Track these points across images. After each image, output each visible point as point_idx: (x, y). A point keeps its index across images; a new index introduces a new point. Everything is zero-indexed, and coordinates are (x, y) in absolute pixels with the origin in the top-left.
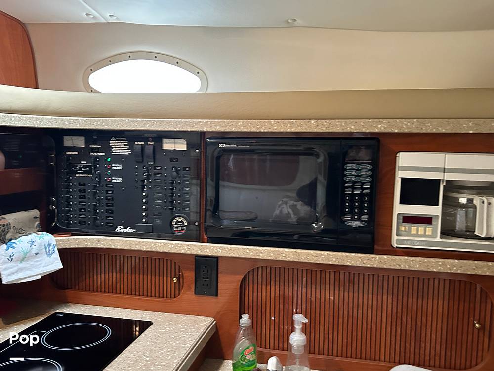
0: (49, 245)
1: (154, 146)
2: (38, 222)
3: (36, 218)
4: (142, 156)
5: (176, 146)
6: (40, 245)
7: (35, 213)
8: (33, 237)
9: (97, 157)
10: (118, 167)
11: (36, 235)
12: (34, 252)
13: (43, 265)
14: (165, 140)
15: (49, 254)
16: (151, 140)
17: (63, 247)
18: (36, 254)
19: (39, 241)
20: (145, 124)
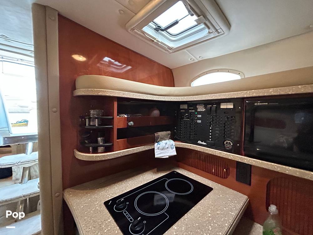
0: (172, 145)
1: (216, 107)
2: (170, 136)
3: (169, 134)
4: (210, 111)
5: (228, 106)
6: (169, 144)
7: (169, 132)
8: (167, 141)
9: (192, 112)
10: (200, 116)
11: (168, 141)
12: (167, 147)
13: (169, 152)
14: (222, 104)
15: (172, 148)
16: (215, 104)
17: (177, 146)
18: (167, 148)
19: (169, 143)
20: (212, 97)
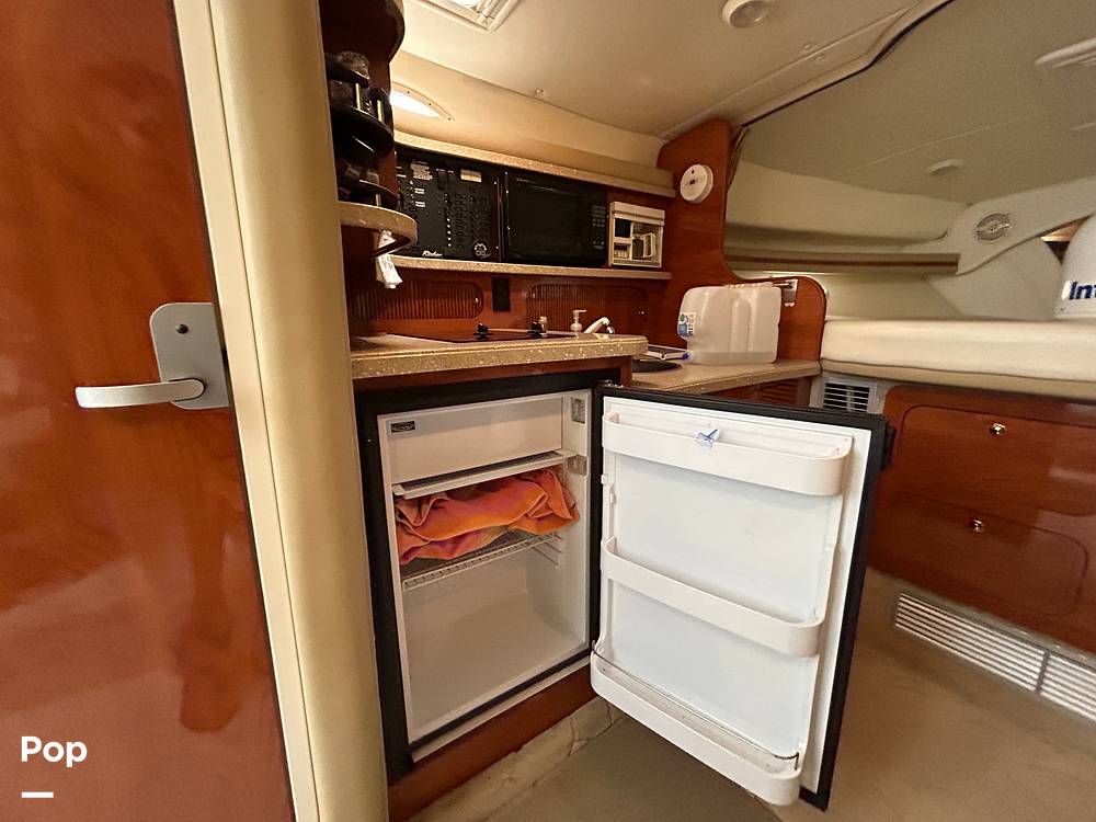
1: (453, 175)
5: (472, 177)
10: (421, 191)
14: (463, 171)
